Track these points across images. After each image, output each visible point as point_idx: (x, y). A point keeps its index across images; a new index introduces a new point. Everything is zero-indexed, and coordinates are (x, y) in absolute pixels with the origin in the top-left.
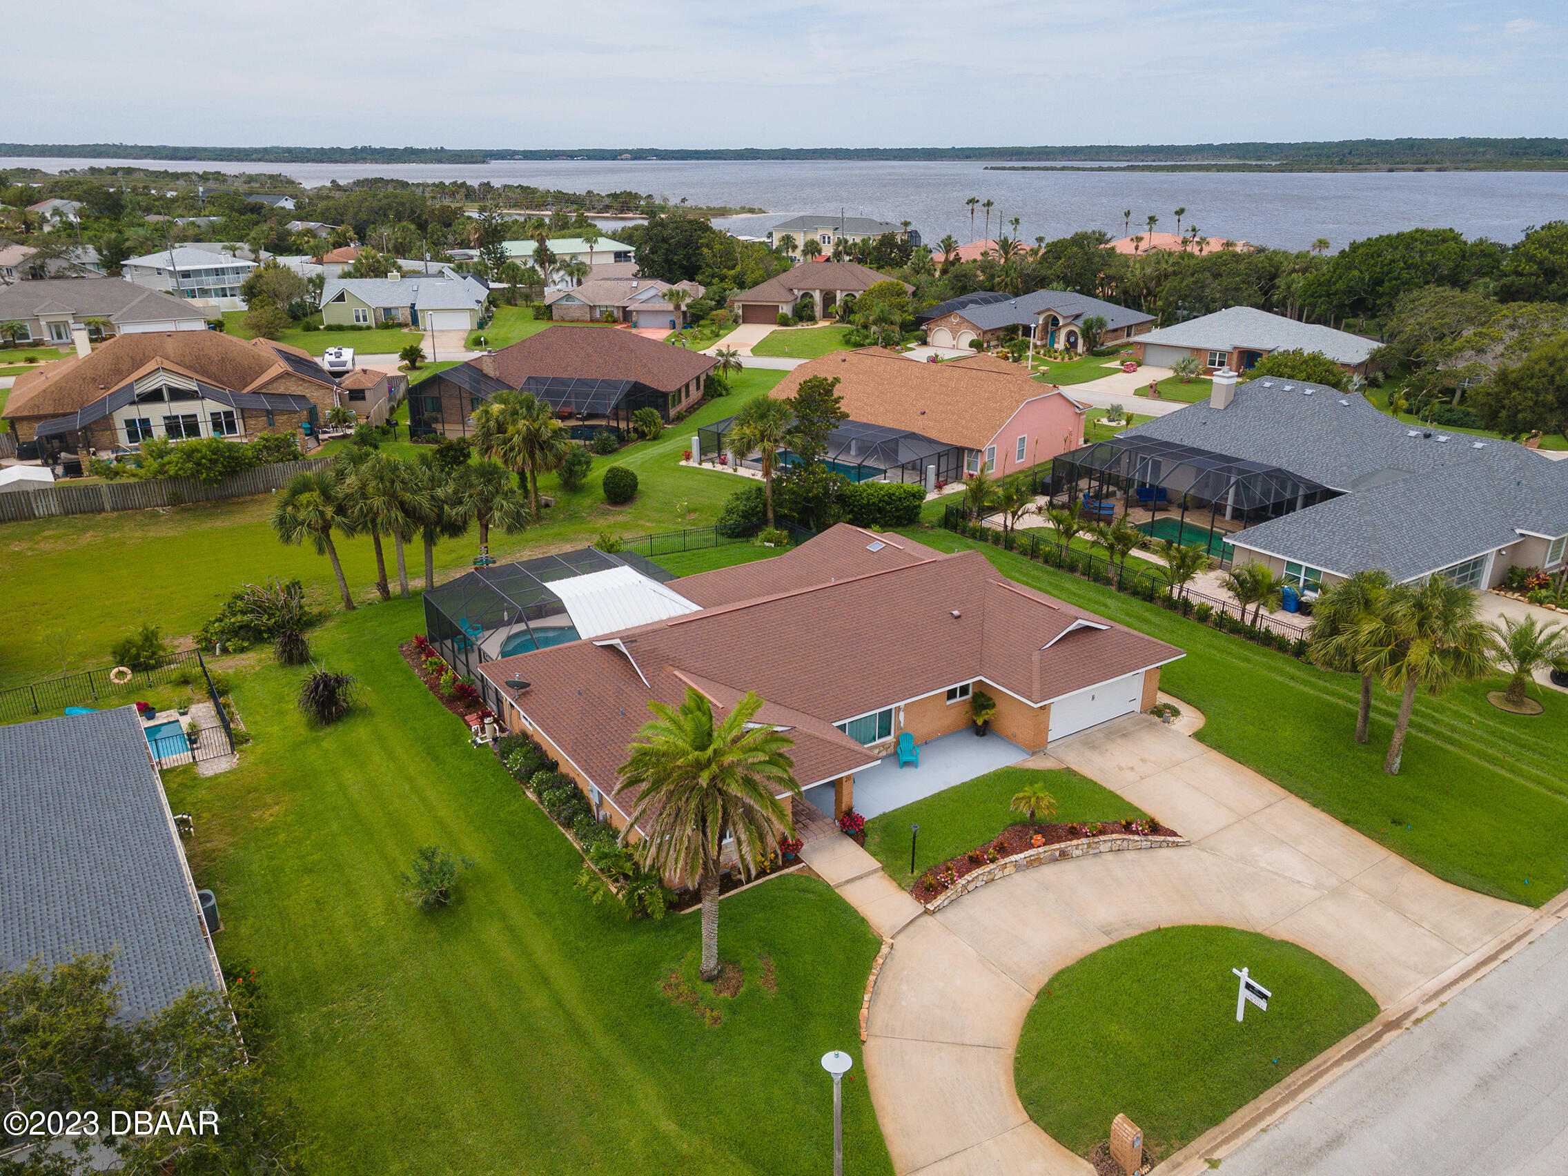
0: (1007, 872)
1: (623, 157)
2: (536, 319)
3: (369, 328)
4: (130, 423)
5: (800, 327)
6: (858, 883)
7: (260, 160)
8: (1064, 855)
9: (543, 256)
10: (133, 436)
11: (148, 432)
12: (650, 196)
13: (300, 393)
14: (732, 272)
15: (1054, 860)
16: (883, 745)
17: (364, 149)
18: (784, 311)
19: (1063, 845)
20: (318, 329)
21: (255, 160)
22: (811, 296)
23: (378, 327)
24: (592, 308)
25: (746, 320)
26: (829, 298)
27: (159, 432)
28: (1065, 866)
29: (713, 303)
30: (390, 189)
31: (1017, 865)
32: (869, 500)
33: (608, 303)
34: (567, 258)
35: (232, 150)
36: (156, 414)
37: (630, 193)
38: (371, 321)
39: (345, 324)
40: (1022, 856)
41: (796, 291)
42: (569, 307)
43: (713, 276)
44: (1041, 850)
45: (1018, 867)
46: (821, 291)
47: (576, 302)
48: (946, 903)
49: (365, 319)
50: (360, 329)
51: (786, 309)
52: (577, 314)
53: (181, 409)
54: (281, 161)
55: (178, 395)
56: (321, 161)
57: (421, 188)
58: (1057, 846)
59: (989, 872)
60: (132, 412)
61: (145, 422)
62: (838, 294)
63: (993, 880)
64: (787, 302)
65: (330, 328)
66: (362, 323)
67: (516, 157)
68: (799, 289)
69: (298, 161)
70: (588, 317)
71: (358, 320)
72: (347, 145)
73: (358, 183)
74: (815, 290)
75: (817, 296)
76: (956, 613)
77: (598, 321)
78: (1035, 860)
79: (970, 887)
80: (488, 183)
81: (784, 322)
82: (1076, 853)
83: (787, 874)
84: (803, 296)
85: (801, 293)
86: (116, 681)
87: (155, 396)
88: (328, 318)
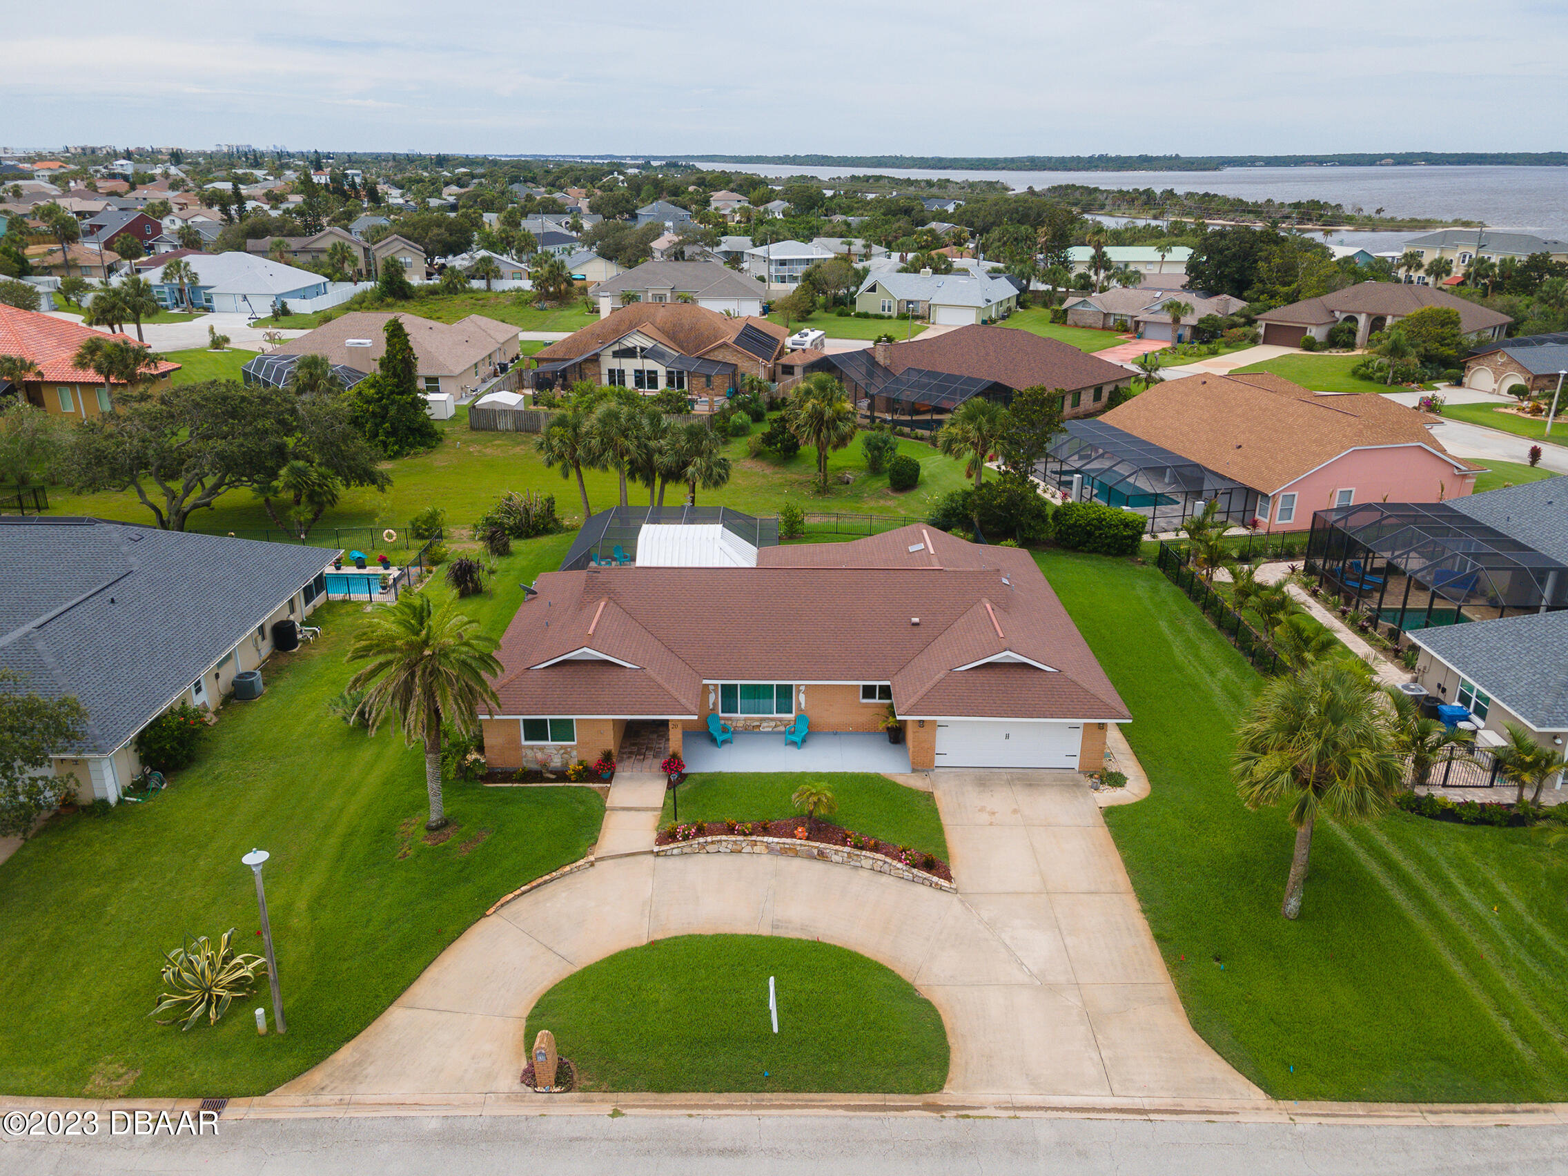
0: (756, 849)
1: (1383, 162)
2: (1052, 322)
3: (890, 317)
4: (611, 372)
5: (1326, 353)
6: (633, 813)
7: (1003, 169)
8: (822, 856)
9: (1100, 262)
10: (612, 382)
11: (622, 382)
12: (1339, 206)
13: (733, 362)
14: (1286, 289)
15: (811, 857)
16: (781, 720)
17: (1101, 157)
18: (1312, 334)
19: (823, 845)
20: (849, 315)
21: (999, 169)
22: (1356, 321)
23: (897, 318)
24: (1106, 315)
25: (1266, 341)
26: (1377, 323)
27: (630, 383)
28: (819, 866)
29: (1243, 320)
30: (1077, 194)
31: (768, 845)
32: (1077, 521)
33: (1123, 312)
34: (1122, 266)
35: (979, 160)
36: (630, 366)
37: (1318, 202)
38: (894, 313)
39: (870, 312)
40: (776, 840)
41: (1337, 314)
42: (1084, 313)
43: (1262, 293)
44: (799, 842)
45: (770, 849)
46: (1369, 315)
47: (1092, 309)
48: (675, 852)
49: (889, 310)
50: (881, 317)
51: (1317, 333)
52: (1090, 321)
53: (650, 365)
54: (1020, 169)
55: (646, 353)
56: (1057, 169)
57: (1105, 195)
58: (817, 844)
59: (735, 842)
60: (615, 364)
61: (622, 372)
62: (1389, 321)
63: (740, 852)
64: (1318, 325)
65: (859, 315)
66: (886, 313)
67: (1257, 164)
68: (1341, 312)
69: (1035, 170)
70: (1100, 324)
71: (884, 310)
72: (1086, 154)
73: (1054, 189)
74: (1360, 313)
75: (1362, 320)
76: (916, 620)
77: (1110, 329)
78: (790, 849)
79: (710, 848)
80: (1172, 190)
81: (1310, 345)
82: (835, 858)
83: (589, 788)
84: (1346, 319)
85: (1344, 316)
86: (386, 539)
87: (630, 353)
88: (859, 308)
